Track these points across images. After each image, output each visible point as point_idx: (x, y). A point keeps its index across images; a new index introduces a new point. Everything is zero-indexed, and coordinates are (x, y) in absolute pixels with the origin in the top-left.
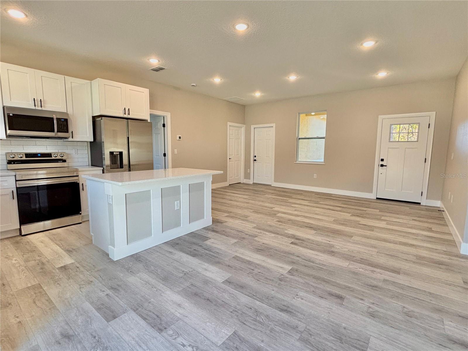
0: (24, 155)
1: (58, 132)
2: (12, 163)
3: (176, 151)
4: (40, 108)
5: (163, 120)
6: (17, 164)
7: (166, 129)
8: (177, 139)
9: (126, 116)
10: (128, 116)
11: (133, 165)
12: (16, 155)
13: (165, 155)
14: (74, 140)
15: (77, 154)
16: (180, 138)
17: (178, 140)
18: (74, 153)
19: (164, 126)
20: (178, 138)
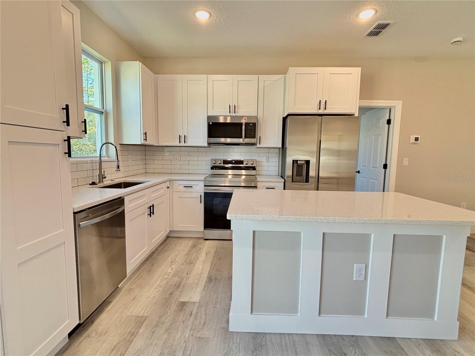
0: (222, 162)
1: (245, 138)
2: (214, 168)
3: (406, 162)
4: (234, 115)
5: (388, 114)
6: (218, 169)
7: (392, 127)
8: (411, 142)
9: (321, 112)
10: (324, 111)
11: (322, 178)
12: (217, 161)
13: (385, 166)
14: (261, 146)
15: (267, 162)
16: (417, 139)
17: (413, 143)
18: (265, 161)
19: (389, 122)
20: (412, 140)
